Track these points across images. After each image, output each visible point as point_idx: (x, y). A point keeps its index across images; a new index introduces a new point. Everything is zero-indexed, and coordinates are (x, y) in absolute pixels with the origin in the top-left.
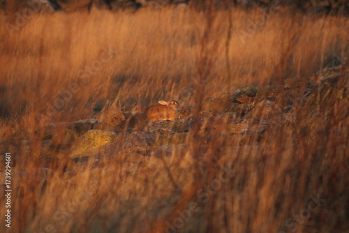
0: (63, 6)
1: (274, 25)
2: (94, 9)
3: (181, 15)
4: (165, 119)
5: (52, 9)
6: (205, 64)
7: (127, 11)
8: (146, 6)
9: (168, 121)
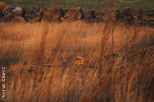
0: (29, 20)
1: (118, 30)
2: (42, 22)
3: (80, 24)
4: (80, 64)
5: (24, 21)
6: (105, 39)
7: (56, 22)
8: (64, 21)
9: (81, 64)
